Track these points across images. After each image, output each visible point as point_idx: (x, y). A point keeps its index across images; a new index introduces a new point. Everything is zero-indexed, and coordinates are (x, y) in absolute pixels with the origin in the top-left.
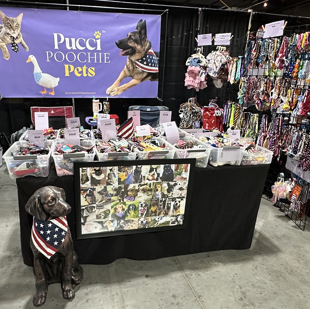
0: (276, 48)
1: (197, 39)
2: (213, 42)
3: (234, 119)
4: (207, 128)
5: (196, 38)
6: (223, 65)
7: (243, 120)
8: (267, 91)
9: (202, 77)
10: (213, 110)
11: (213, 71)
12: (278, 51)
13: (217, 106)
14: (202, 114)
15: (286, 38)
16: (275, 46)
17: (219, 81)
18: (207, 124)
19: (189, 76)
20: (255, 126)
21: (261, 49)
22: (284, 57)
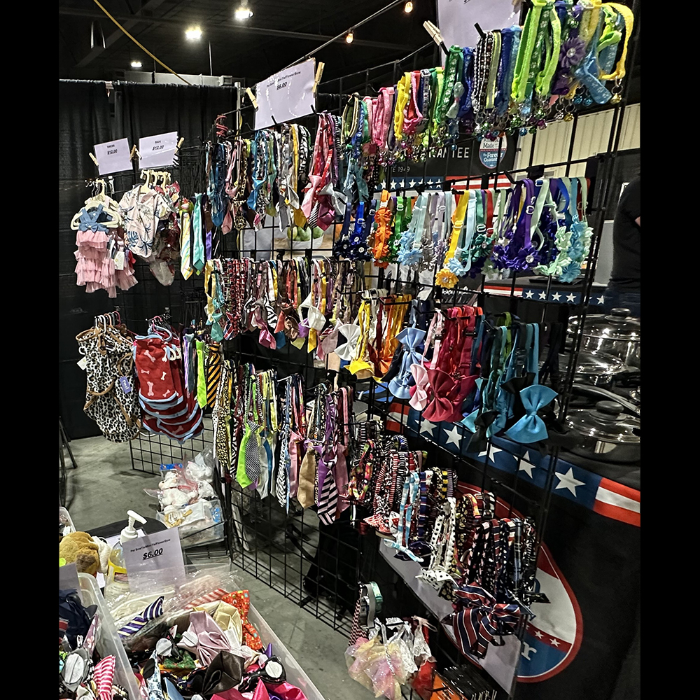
0: (300, 158)
1: (95, 157)
2: (135, 160)
3: (208, 384)
4: (151, 393)
5: (90, 154)
6: (163, 223)
7: (234, 385)
8: (288, 302)
9: (117, 260)
10: (160, 345)
11: (139, 243)
12: (307, 165)
13: (169, 334)
14: (134, 358)
15: (326, 116)
16: (296, 149)
17: (161, 267)
18: (151, 384)
19: (83, 259)
20: (270, 409)
21: (253, 166)
22: (327, 184)
